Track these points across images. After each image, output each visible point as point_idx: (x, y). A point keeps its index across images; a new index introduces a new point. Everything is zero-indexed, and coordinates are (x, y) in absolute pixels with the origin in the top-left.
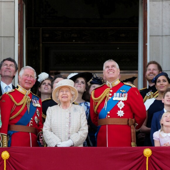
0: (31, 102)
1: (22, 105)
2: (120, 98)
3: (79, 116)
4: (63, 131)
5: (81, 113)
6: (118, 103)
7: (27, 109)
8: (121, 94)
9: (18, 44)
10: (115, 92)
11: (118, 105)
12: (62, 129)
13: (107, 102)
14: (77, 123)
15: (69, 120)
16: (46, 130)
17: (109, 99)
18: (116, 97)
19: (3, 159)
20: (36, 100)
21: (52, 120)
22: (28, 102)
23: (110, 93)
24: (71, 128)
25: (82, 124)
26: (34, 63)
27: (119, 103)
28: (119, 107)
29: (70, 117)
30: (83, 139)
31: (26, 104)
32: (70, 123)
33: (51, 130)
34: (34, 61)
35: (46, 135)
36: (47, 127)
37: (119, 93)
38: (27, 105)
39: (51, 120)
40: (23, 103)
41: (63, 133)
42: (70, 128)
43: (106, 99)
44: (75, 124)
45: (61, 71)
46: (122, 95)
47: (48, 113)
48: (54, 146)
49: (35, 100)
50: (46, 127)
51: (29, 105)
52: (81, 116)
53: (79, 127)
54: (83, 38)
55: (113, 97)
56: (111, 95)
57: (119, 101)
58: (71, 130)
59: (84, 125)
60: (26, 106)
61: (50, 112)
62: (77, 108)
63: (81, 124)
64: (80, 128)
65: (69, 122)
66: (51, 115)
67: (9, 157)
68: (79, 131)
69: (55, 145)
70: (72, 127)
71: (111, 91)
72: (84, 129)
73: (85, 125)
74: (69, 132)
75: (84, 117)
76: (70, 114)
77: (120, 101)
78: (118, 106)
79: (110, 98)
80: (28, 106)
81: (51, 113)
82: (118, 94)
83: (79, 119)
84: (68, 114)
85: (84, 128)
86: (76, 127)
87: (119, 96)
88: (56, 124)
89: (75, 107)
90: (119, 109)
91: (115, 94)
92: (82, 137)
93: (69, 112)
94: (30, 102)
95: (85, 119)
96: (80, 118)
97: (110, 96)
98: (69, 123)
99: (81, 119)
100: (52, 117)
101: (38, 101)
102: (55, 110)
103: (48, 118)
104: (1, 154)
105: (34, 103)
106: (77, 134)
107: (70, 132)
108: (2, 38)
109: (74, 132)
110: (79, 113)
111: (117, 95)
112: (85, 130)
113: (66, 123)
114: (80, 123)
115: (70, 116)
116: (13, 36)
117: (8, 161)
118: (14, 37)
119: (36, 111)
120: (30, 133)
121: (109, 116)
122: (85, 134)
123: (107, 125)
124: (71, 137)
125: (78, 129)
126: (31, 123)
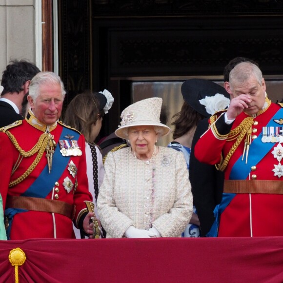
0: (57, 147)
1: (36, 154)
2: (277, 137)
3: (174, 174)
4: (137, 208)
5: (177, 168)
7: (47, 163)
9: (42, 21)
10: (265, 126)
12: (137, 204)
14: (168, 191)
15: (152, 184)
16: (105, 203)
17: (252, 140)
18: (268, 135)
19: (13, 265)
20: (70, 140)
21: (117, 184)
22: (48, 148)
23: (254, 127)
24: (155, 202)
25: (180, 192)
26: (76, 61)
27: (275, 148)
28: (275, 156)
29: (155, 178)
30: (181, 226)
31: (45, 152)
32: (153, 190)
33: (115, 203)
34: (75, 56)
35: (102, 214)
36: (106, 197)
38: (48, 154)
39: (114, 181)
40: (37, 151)
41: (137, 212)
42: (153, 201)
43: (246, 140)
44: (163, 195)
45: (134, 78)
46: (281, 131)
47: (109, 167)
48: (120, 237)
49: (66, 141)
50: (104, 198)
51: (52, 154)
52: (176, 175)
53: (173, 200)
55: (262, 136)
57: (276, 144)
58: (155, 207)
59: (185, 194)
60: (44, 157)
62: (170, 156)
63: (178, 193)
64: (175, 202)
65: (151, 188)
66: (113, 171)
67: (26, 260)
68: (173, 207)
69: (122, 234)
70: (158, 199)
71: (256, 123)
72: (184, 204)
73: (188, 194)
74: (152, 210)
75: (183, 176)
76: (154, 170)
77: (278, 143)
79: (255, 137)
80: (48, 157)
81: (114, 167)
82: (272, 129)
83: (173, 182)
84: (149, 171)
85: (185, 202)
86: (167, 200)
87: (273, 133)
88: (124, 192)
89: (166, 154)
91: (265, 129)
92: (179, 221)
93: (151, 167)
94: (54, 146)
95: (185, 181)
96: (176, 180)
98: (151, 192)
99: (178, 182)
100: (116, 175)
101: (76, 141)
102: (122, 160)
103: (109, 178)
104: (9, 254)
105: (64, 149)
106: (168, 215)
107: (154, 212)
108: (8, 8)
109: (162, 212)
110: (174, 170)
112: (187, 205)
113: (146, 192)
114: (176, 190)
115: (153, 176)
116: (32, 4)
117: (22, 269)
118: (33, 6)
119: (68, 166)
120: (53, 214)
121: (254, 176)
122: (185, 214)
123: (250, 195)
124: (155, 223)
125: (171, 204)
126: (56, 192)
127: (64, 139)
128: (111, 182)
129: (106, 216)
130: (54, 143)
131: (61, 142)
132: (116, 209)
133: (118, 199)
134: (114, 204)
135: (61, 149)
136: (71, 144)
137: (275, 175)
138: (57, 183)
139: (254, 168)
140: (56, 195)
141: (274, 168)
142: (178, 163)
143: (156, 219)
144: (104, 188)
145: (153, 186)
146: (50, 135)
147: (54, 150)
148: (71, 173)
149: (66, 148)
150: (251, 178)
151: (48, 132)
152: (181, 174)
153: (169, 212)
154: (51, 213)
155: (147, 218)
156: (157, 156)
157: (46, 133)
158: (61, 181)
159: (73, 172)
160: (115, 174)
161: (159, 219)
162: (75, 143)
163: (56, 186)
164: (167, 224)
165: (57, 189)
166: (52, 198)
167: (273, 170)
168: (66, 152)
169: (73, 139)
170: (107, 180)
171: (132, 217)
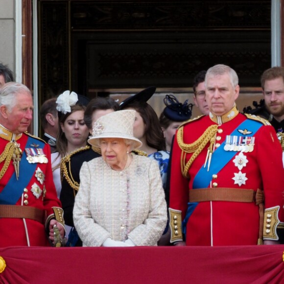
0: (23, 155)
1: (3, 163)
2: (239, 146)
3: (148, 184)
4: (113, 220)
5: (151, 178)
6: (234, 158)
7: (15, 170)
8: (240, 138)
9: (22, 34)
10: (229, 134)
11: (234, 161)
12: (113, 216)
13: (211, 154)
14: (143, 203)
15: (126, 196)
16: (81, 214)
17: (216, 148)
18: (231, 144)
20: (35, 149)
21: (92, 195)
22: (14, 156)
23: (218, 134)
25: (154, 202)
27: (236, 157)
28: (236, 165)
29: (129, 190)
31: (12, 160)
32: (128, 202)
33: (91, 214)
36: (82, 208)
37: (237, 137)
38: (15, 162)
39: (89, 193)
40: (4, 160)
41: (113, 224)
42: (128, 214)
43: (208, 148)
44: (138, 206)
45: (111, 90)
46: (244, 141)
47: (84, 177)
51: (18, 162)
52: (150, 185)
54: (157, 21)
55: (225, 145)
56: (219, 138)
57: (238, 153)
58: (130, 219)
59: (159, 204)
60: (12, 165)
61: (86, 176)
62: (143, 166)
63: (152, 203)
64: (150, 212)
65: (126, 201)
66: (89, 182)
68: (148, 218)
70: (133, 211)
71: (221, 131)
72: (158, 215)
74: (127, 222)
76: (128, 181)
77: (240, 152)
78: (234, 164)
79: (218, 145)
81: (89, 178)
82: (235, 138)
83: (148, 193)
84: (123, 182)
85: (159, 212)
86: (143, 212)
87: (236, 141)
88: (99, 204)
90: (237, 170)
91: (228, 138)
92: (154, 232)
93: (126, 178)
94: (21, 154)
95: (159, 190)
96: (150, 190)
97: (217, 142)
98: (126, 204)
99: (152, 192)
100: (91, 187)
101: (41, 149)
102: (97, 171)
103: (85, 189)
105: (30, 156)
106: (143, 226)
107: (130, 224)
109: (137, 223)
110: (148, 180)
111: (232, 139)
113: (121, 204)
114: (150, 201)
115: (128, 187)
116: (12, 17)
117: (2, 277)
118: (14, 19)
119: (35, 173)
120: (24, 220)
121: (215, 184)
122: (160, 225)
123: (211, 202)
124: (131, 235)
125: (145, 215)
126: (25, 199)
127: (30, 147)
128: (87, 193)
129: (82, 227)
130: (21, 151)
131: (27, 150)
132: (92, 220)
133: (94, 211)
134: (90, 216)
135: (27, 156)
136: (36, 152)
137: (235, 183)
138: (25, 190)
139: (215, 176)
140: (26, 201)
141: (234, 176)
142: (152, 173)
143: (131, 230)
144: (80, 198)
145: (128, 198)
146: (16, 144)
147: (21, 157)
148: (39, 179)
149: (32, 155)
150: (213, 186)
151: (13, 141)
152: (154, 184)
153: (144, 223)
154: (22, 219)
155: (123, 230)
156: (131, 166)
157: (11, 142)
158: (29, 187)
159: (40, 178)
160: (90, 185)
161: (134, 231)
162: (40, 151)
163: (25, 193)
164: (142, 236)
165: (26, 195)
166: (22, 204)
167: (233, 178)
168: (32, 160)
169: (38, 147)
170: (83, 191)
171: (108, 229)
